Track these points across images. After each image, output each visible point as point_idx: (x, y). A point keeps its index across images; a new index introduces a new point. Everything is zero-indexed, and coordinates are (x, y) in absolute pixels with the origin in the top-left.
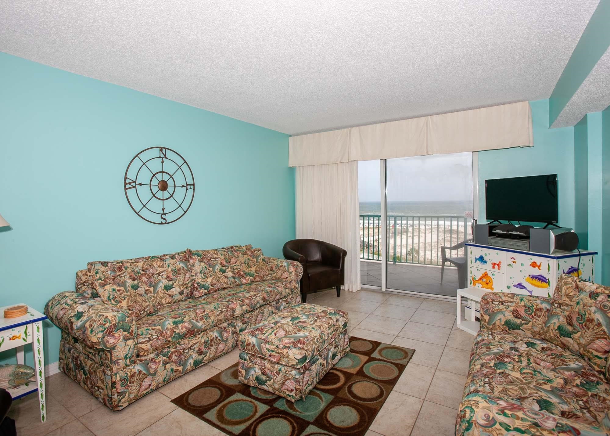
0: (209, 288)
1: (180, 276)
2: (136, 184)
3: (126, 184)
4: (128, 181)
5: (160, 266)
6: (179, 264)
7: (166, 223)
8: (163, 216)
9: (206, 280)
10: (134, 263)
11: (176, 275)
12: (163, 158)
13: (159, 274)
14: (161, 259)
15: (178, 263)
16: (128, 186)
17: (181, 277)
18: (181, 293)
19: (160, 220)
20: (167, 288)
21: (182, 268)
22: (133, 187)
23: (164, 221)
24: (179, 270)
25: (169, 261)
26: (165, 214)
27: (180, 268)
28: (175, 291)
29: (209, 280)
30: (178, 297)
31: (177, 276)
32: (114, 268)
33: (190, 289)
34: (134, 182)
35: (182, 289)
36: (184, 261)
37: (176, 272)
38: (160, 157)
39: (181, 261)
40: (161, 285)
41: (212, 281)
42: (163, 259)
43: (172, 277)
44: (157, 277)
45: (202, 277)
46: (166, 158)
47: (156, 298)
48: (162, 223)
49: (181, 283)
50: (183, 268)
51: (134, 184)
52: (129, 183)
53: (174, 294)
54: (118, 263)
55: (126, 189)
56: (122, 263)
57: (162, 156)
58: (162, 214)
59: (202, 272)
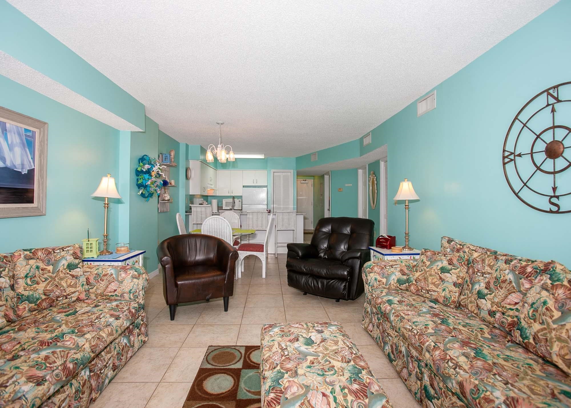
0: (527, 337)
1: (500, 290)
2: (515, 156)
3: (504, 158)
4: (507, 154)
5: (489, 265)
6: (508, 274)
7: (557, 212)
8: (554, 200)
9: (531, 323)
10: (472, 250)
11: (497, 286)
12: (553, 104)
13: (483, 274)
14: (496, 258)
15: (507, 271)
16: (507, 160)
17: (502, 293)
18: (492, 313)
19: (547, 207)
20: (480, 295)
21: (508, 282)
22: (512, 160)
23: (555, 209)
24: (504, 281)
25: (501, 264)
26: (557, 197)
27: (506, 280)
28: (486, 304)
29: (536, 327)
30: (484, 314)
31: (497, 288)
32: (454, 248)
33: (510, 319)
34: (512, 153)
35: (494, 309)
36: (517, 273)
37: (499, 282)
38: (548, 105)
39: (513, 271)
40: (477, 287)
41: (538, 331)
42: (498, 258)
43: (492, 286)
44: (480, 276)
45: (528, 314)
46: (559, 101)
47: (468, 297)
48: (551, 212)
49: (496, 300)
50: (511, 282)
51: (512, 157)
52: (507, 157)
53: (482, 308)
54: (460, 245)
55: (504, 164)
56: (463, 246)
57: (552, 101)
58: (551, 197)
59: (534, 306)
